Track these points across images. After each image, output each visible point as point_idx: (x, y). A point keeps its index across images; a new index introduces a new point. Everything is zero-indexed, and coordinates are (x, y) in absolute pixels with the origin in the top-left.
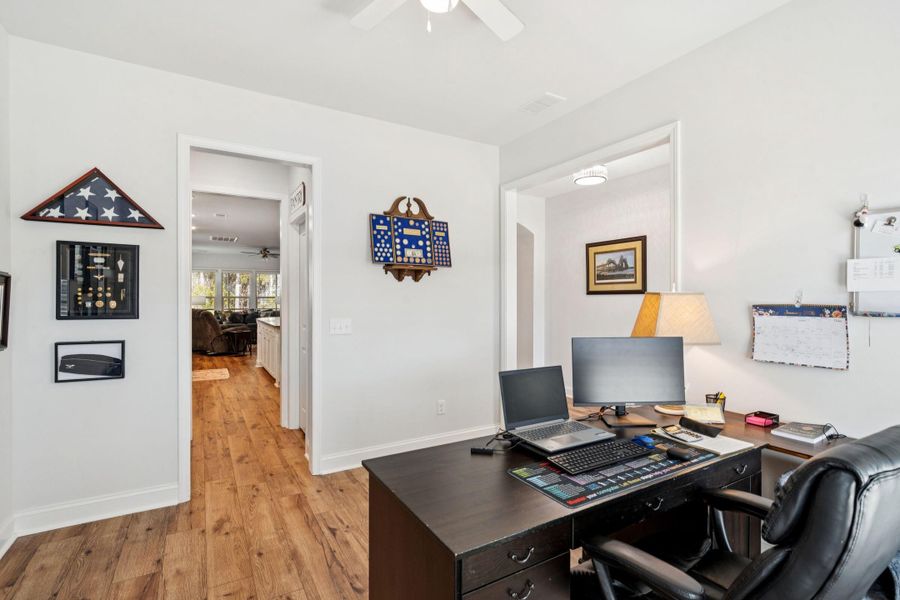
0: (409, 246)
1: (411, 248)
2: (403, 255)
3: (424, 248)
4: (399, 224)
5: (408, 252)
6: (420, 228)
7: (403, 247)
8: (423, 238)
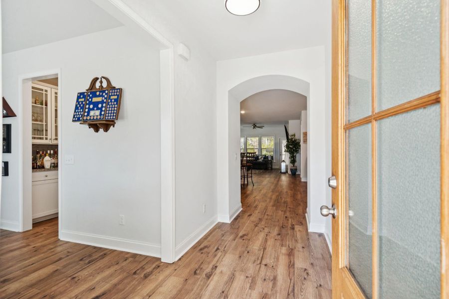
0: (93, 109)
1: (94, 110)
2: (88, 115)
3: (101, 109)
4: (91, 96)
5: (92, 113)
6: (102, 96)
7: (90, 109)
8: (102, 102)
